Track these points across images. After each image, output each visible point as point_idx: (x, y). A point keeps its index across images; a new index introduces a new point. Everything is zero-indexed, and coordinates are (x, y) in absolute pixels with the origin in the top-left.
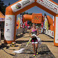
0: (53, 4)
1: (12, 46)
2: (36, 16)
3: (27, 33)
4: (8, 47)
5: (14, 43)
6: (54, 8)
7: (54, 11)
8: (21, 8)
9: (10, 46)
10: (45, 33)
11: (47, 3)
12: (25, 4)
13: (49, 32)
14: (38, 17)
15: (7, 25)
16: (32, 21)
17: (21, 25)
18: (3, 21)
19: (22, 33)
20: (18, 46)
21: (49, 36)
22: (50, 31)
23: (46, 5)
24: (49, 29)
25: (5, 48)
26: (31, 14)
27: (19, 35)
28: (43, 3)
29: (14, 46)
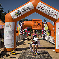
0: (52, 10)
1: (12, 54)
3: (27, 40)
4: (8, 55)
6: (54, 14)
7: (54, 17)
8: (21, 15)
9: (10, 54)
10: (46, 39)
11: (46, 9)
13: (50, 39)
15: (7, 32)
16: (32, 27)
17: (21, 32)
18: (3, 28)
19: (22, 40)
20: (18, 54)
21: (50, 42)
22: (50, 37)
23: (46, 11)
24: (50, 35)
25: (5, 56)
26: (31, 21)
27: (19, 42)
28: (43, 10)
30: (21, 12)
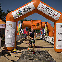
0: (53, 11)
1: (13, 53)
2: (35, 23)
3: (26, 40)
5: (16, 50)
6: (54, 15)
7: (54, 18)
8: (22, 15)
10: (44, 39)
11: (47, 10)
12: (26, 11)
14: (37, 24)
15: (8, 31)
16: (31, 27)
19: (21, 40)
22: (49, 37)
23: (46, 12)
25: (6, 55)
28: (44, 10)
29: (15, 52)
30: (23, 12)
